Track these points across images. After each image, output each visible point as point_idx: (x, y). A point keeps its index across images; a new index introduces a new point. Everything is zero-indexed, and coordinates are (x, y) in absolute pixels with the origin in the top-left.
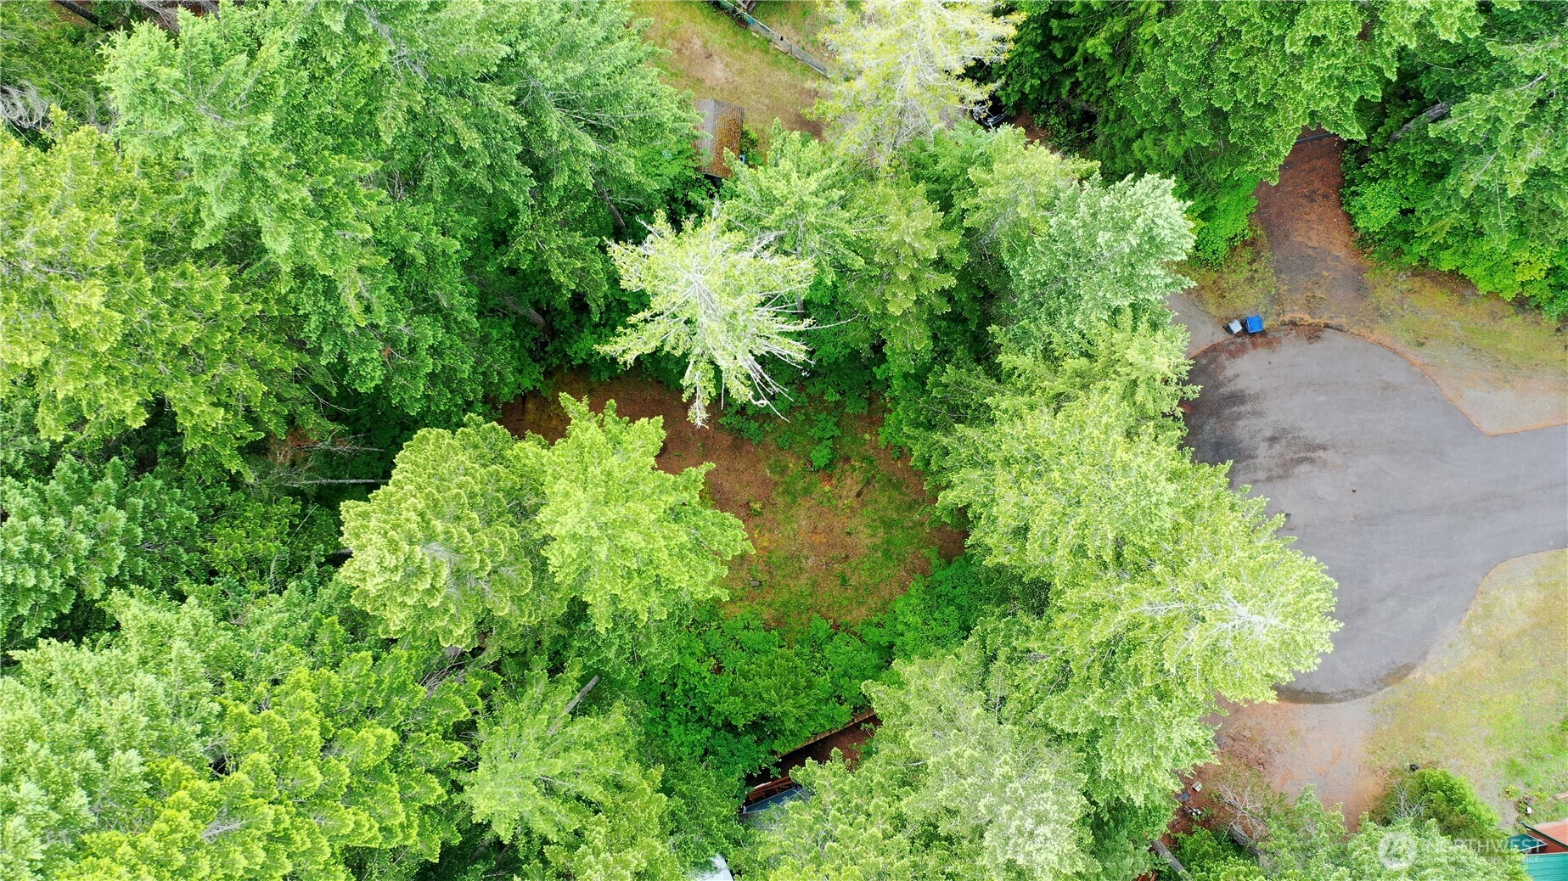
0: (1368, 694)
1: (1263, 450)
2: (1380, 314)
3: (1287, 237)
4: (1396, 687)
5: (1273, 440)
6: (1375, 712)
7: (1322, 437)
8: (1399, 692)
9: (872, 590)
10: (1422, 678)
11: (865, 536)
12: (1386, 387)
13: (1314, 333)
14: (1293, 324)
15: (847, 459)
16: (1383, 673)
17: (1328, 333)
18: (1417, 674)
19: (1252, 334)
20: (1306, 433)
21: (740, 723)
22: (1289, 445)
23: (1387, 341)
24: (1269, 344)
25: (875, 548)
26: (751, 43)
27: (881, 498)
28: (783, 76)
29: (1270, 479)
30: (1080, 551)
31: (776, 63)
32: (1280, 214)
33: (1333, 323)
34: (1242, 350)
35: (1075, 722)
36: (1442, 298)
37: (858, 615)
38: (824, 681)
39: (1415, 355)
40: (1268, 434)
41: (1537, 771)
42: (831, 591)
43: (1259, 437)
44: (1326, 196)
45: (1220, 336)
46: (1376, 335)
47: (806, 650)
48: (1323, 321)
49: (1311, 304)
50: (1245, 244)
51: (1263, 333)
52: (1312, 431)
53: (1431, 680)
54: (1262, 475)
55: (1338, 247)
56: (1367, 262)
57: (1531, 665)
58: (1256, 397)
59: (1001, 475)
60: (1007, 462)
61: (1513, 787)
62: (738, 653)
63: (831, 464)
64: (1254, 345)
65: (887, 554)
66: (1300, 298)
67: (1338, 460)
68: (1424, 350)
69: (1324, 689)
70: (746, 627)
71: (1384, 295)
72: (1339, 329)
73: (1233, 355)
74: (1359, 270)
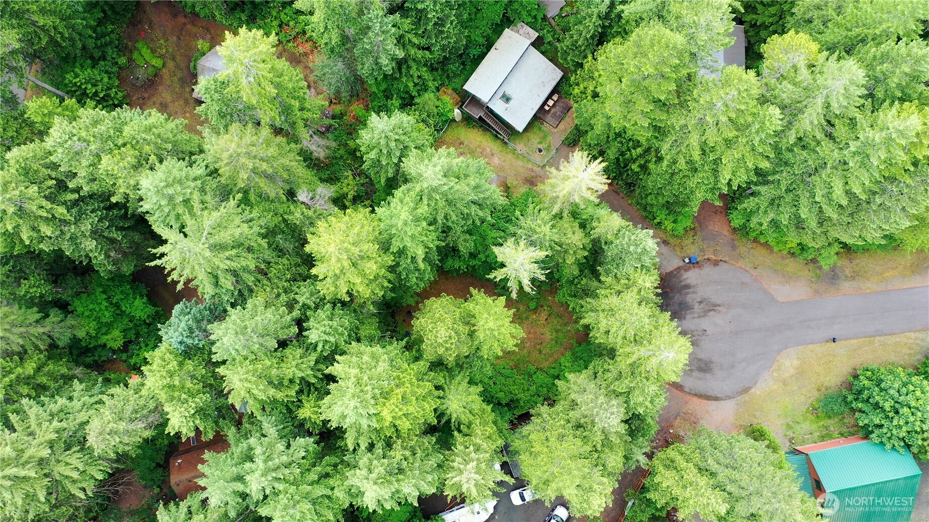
0: (734, 397)
1: (696, 306)
2: (741, 256)
3: (707, 227)
4: (745, 395)
5: (700, 302)
6: (737, 404)
7: (719, 302)
8: (746, 397)
9: (551, 355)
10: (755, 392)
11: (548, 335)
12: (743, 283)
13: (716, 263)
14: (709, 259)
15: (542, 306)
16: (740, 390)
17: (721, 263)
18: (753, 390)
19: (693, 263)
20: (713, 300)
21: (504, 402)
22: (706, 304)
23: (743, 267)
24: (699, 267)
25: (552, 340)
26: (508, 150)
27: (555, 321)
28: (520, 163)
29: (699, 317)
30: (625, 338)
31: (518, 158)
32: (704, 218)
33: (723, 259)
34: (689, 269)
35: (622, 388)
36: (764, 251)
37: (545, 365)
38: (533, 388)
39: (753, 272)
40: (699, 300)
41: (797, 428)
42: (535, 355)
43: (695, 301)
44: (721, 212)
45: (681, 264)
46: (738, 265)
47: (526, 377)
48: (719, 259)
49: (715, 252)
50: (691, 229)
51: (697, 263)
52: (715, 299)
53: (758, 392)
54: (696, 315)
55: (726, 232)
56: (736, 237)
57: (795, 388)
58: (694, 286)
59: (601, 315)
60: (603, 310)
61: (788, 433)
62: (501, 378)
63: (536, 308)
64: (694, 267)
65: (556, 342)
66: (711, 250)
67: (724, 310)
68: (757, 270)
69: (718, 396)
70: (504, 368)
71: (742, 250)
72: (725, 262)
73: (686, 270)
74: (733, 240)
